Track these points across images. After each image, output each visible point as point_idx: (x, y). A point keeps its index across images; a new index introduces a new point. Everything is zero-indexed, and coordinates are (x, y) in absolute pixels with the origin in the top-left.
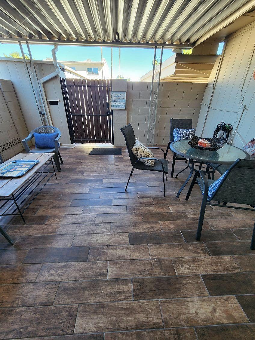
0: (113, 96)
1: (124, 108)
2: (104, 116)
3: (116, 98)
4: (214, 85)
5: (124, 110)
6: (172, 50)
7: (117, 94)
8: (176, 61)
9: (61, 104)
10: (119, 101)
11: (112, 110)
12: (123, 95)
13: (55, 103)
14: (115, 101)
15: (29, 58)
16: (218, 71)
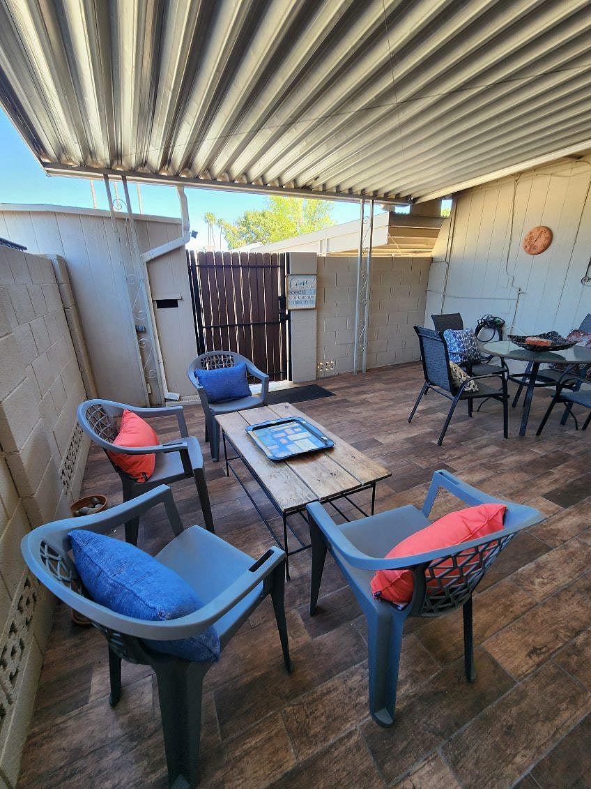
0: (294, 283)
1: (313, 306)
2: (273, 325)
3: (299, 287)
4: (448, 261)
5: (313, 309)
6: (382, 206)
7: (301, 279)
8: (390, 224)
9: (186, 306)
10: (303, 292)
11: (289, 311)
12: (312, 281)
13: (173, 303)
14: (296, 292)
15: (124, 210)
16: (450, 239)
